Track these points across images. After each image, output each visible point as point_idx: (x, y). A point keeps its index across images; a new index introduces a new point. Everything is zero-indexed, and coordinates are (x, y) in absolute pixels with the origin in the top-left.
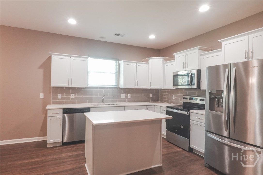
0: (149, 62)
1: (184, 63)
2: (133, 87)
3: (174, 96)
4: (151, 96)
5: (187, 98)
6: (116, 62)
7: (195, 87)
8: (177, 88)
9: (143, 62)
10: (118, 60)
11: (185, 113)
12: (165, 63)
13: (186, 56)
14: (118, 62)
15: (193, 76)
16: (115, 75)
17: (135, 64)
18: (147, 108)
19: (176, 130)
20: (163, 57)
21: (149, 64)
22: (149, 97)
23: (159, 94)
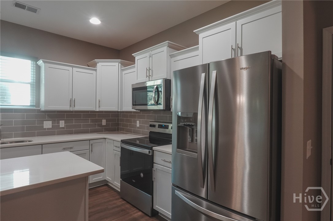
0: (97, 68)
1: (148, 69)
2: (67, 108)
3: (138, 122)
4: (104, 122)
5: (154, 126)
6: (33, 63)
7: (161, 107)
8: (139, 110)
9: (89, 67)
10: (35, 59)
11: (146, 151)
12: (123, 70)
13: (150, 57)
14: (36, 62)
15: (160, 89)
16: (31, 87)
17: (70, 68)
18: (91, 144)
19: (134, 181)
20: (120, 60)
21: (98, 70)
22: (101, 125)
23: (118, 119)
